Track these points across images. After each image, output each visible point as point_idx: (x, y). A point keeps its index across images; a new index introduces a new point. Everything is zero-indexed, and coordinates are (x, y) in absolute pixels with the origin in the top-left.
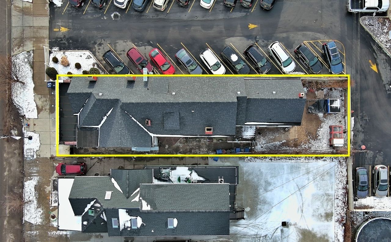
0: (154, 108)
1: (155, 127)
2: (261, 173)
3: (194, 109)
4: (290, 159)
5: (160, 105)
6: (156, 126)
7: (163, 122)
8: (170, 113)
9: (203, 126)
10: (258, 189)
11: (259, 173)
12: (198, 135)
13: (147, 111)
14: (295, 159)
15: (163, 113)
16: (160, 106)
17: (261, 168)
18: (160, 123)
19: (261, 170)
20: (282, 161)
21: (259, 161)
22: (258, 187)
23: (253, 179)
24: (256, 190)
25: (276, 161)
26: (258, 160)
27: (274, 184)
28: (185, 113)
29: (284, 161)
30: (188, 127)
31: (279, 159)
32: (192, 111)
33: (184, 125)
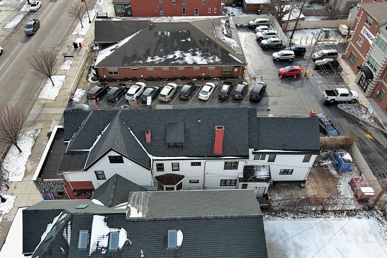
0: (156, 117)
1: (155, 145)
2: (286, 233)
3: (201, 118)
4: (316, 217)
5: (164, 112)
6: (156, 143)
7: (165, 138)
8: (174, 123)
9: (211, 143)
10: (287, 254)
11: (283, 234)
12: (206, 155)
13: (148, 121)
14: (322, 216)
15: (166, 123)
16: (162, 114)
17: (284, 228)
18: (162, 139)
19: (285, 230)
20: (308, 219)
21: (280, 219)
22: (286, 252)
23: (277, 241)
24: (284, 255)
25: (301, 220)
26: (278, 218)
27: (307, 247)
28: (190, 123)
29: (310, 219)
30: (194, 144)
31: (304, 217)
32: (199, 121)
33: (189, 141)
